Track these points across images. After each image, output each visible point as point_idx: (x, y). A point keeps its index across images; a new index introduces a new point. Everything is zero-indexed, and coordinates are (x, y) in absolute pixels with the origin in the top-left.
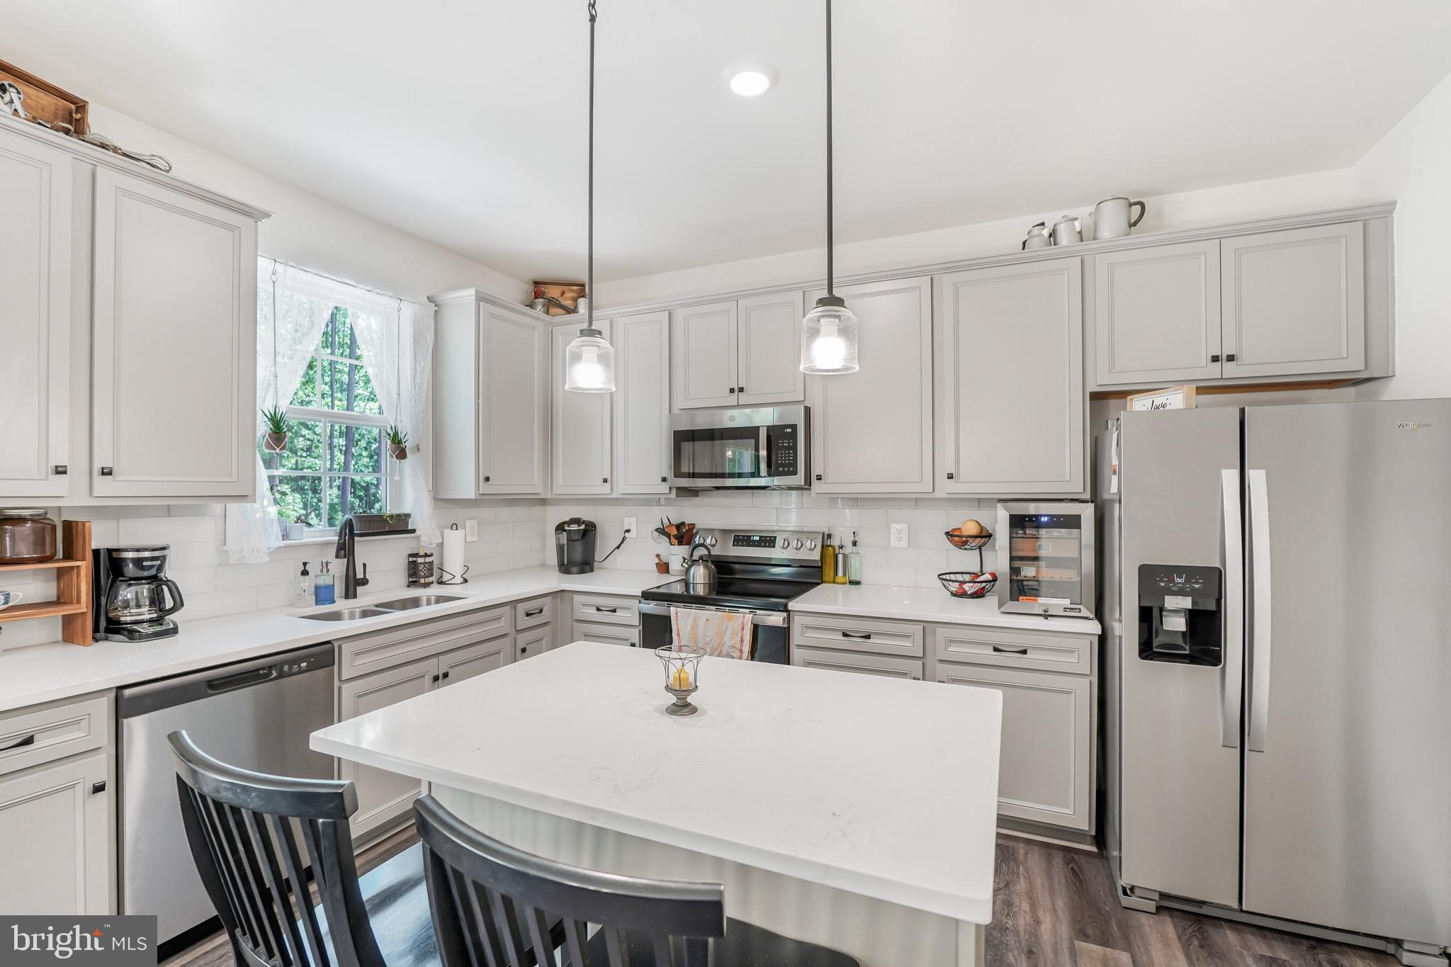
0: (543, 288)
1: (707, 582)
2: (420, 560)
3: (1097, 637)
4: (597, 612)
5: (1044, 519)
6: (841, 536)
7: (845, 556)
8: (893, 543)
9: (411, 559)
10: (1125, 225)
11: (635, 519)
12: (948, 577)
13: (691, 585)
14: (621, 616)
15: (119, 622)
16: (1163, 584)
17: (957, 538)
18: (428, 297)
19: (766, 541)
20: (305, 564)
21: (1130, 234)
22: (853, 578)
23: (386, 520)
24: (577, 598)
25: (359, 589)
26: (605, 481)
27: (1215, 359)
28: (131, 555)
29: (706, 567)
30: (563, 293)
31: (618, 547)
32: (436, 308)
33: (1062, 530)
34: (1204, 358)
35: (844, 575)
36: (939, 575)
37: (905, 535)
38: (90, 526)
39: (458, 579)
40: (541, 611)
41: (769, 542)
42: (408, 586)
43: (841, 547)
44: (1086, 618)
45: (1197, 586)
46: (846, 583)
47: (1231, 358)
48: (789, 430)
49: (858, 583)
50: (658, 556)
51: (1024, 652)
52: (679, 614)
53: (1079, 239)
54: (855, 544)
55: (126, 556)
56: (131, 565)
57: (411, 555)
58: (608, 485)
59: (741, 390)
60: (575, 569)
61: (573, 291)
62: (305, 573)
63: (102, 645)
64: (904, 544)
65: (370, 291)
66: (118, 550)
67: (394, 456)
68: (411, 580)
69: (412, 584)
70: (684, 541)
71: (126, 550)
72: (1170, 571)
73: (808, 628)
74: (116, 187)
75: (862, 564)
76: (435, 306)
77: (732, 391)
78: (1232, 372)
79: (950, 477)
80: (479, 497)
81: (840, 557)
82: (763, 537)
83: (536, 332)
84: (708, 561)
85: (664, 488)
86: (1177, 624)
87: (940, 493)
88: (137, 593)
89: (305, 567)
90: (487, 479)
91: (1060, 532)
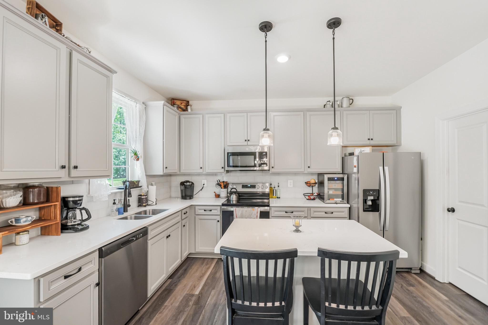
0: (175, 101)
1: (236, 200)
2: (143, 197)
3: (349, 208)
4: (205, 211)
5: (336, 179)
6: (274, 184)
7: (276, 190)
8: (289, 186)
9: (139, 197)
10: (349, 104)
11: (206, 180)
12: (306, 194)
13: (231, 201)
14: (213, 212)
15: (67, 226)
16: (368, 194)
17: (308, 184)
18: (143, 102)
19: (252, 186)
20: (114, 200)
21: (349, 107)
22: (278, 197)
23: (135, 183)
24: (197, 207)
25: (128, 208)
26: (201, 168)
27: (369, 139)
28: (71, 199)
29: (236, 195)
30: (182, 104)
31: (201, 190)
32: (145, 106)
33: (339, 181)
34: (366, 139)
35: (276, 196)
36: (303, 194)
37: (292, 183)
38: (60, 188)
39: (154, 204)
40: (187, 212)
41: (253, 187)
42: (138, 207)
43: (274, 188)
44: (345, 203)
45: (375, 194)
46: (276, 198)
47: (372, 139)
48: (265, 153)
49: (279, 198)
50: (215, 192)
51: (332, 213)
52: (236, 210)
53: (338, 106)
54: (278, 186)
55: (70, 200)
56: (71, 203)
57: (139, 195)
58: (202, 170)
59: (249, 140)
60: (188, 198)
61: (184, 103)
62: (114, 203)
63: (63, 235)
64: (292, 186)
65: (129, 99)
66: (67, 197)
67: (136, 160)
68: (139, 204)
69: (139, 206)
70: (226, 187)
71: (70, 197)
72: (369, 190)
73: (275, 211)
74: (78, 59)
75: (281, 192)
76: (145, 105)
77: (246, 140)
78: (372, 142)
79: (309, 167)
80: (164, 174)
81: (274, 190)
82: (251, 185)
83: (177, 117)
84: (236, 193)
85: (223, 170)
86: (370, 203)
87: (306, 172)
88: (73, 214)
89: (114, 201)
90: (166, 168)
91: (338, 182)
